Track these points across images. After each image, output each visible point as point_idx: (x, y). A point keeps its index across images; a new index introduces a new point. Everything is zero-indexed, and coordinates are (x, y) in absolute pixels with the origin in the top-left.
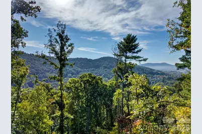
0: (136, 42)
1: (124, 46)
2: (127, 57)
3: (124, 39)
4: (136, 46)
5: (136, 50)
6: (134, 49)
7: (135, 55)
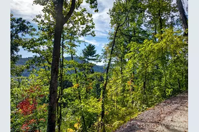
0: (95, 50)
1: (86, 51)
2: (89, 59)
3: (87, 47)
4: (94, 52)
5: (95, 55)
6: (93, 54)
7: (94, 58)
